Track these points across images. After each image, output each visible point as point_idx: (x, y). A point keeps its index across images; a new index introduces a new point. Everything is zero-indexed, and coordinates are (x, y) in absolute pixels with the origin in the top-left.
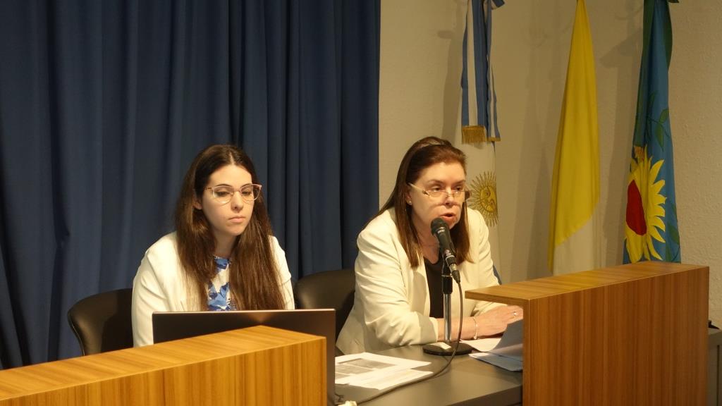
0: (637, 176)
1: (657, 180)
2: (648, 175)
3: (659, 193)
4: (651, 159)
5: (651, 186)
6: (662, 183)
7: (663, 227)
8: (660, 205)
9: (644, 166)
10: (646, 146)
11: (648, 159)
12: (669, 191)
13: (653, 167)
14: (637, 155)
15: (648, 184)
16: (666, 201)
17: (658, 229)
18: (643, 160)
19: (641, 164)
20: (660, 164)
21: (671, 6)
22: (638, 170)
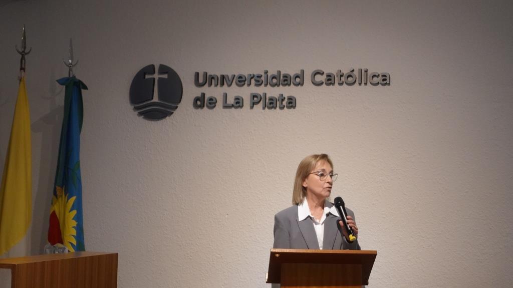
0: (56, 208)
1: (71, 210)
2: (65, 206)
3: (73, 219)
4: (68, 195)
5: (67, 214)
6: (74, 212)
7: (75, 243)
8: (73, 227)
9: (62, 200)
10: (64, 186)
11: (65, 196)
12: (79, 218)
13: (69, 201)
14: (58, 193)
15: (65, 213)
16: (77, 225)
17: (72, 244)
18: (62, 196)
19: (60, 199)
20: (73, 199)
21: (83, 91)
22: (58, 203)
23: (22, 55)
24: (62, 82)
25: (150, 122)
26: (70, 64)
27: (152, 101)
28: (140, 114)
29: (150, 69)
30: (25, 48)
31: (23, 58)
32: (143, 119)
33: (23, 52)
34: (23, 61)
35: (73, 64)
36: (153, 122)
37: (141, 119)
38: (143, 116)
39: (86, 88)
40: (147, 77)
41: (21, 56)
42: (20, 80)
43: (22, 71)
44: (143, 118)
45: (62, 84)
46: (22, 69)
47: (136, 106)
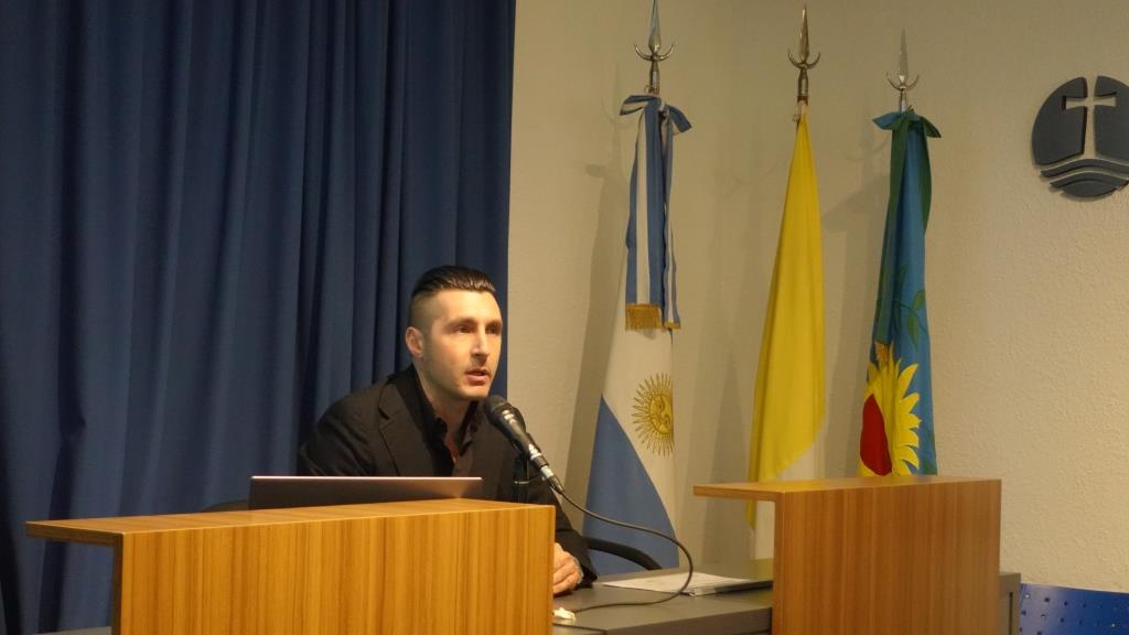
0: (878, 390)
1: (907, 395)
2: (895, 386)
3: (911, 413)
4: (899, 361)
5: (899, 401)
6: (915, 398)
7: (916, 462)
8: (912, 430)
9: (888, 372)
10: (893, 343)
11: (895, 362)
12: (924, 410)
13: (903, 373)
14: (879, 357)
15: (894, 400)
16: (922, 425)
17: (910, 466)
18: (887, 364)
19: (884, 370)
20: (911, 370)
21: (930, 141)
22: (879, 379)
23: (802, 69)
24: (884, 122)
25: (1078, 203)
26: (902, 85)
27: (1082, 158)
28: (1056, 186)
29: (1077, 88)
30: (807, 54)
31: (803, 76)
32: (1061, 198)
33: (804, 62)
34: (804, 81)
35: (909, 84)
36: (1083, 203)
37: (1058, 197)
38: (1061, 192)
39: (935, 134)
40: (1070, 105)
41: (799, 71)
42: (798, 122)
43: (802, 102)
44: (1062, 195)
45: (885, 127)
46: (802, 98)
47: (1047, 169)
